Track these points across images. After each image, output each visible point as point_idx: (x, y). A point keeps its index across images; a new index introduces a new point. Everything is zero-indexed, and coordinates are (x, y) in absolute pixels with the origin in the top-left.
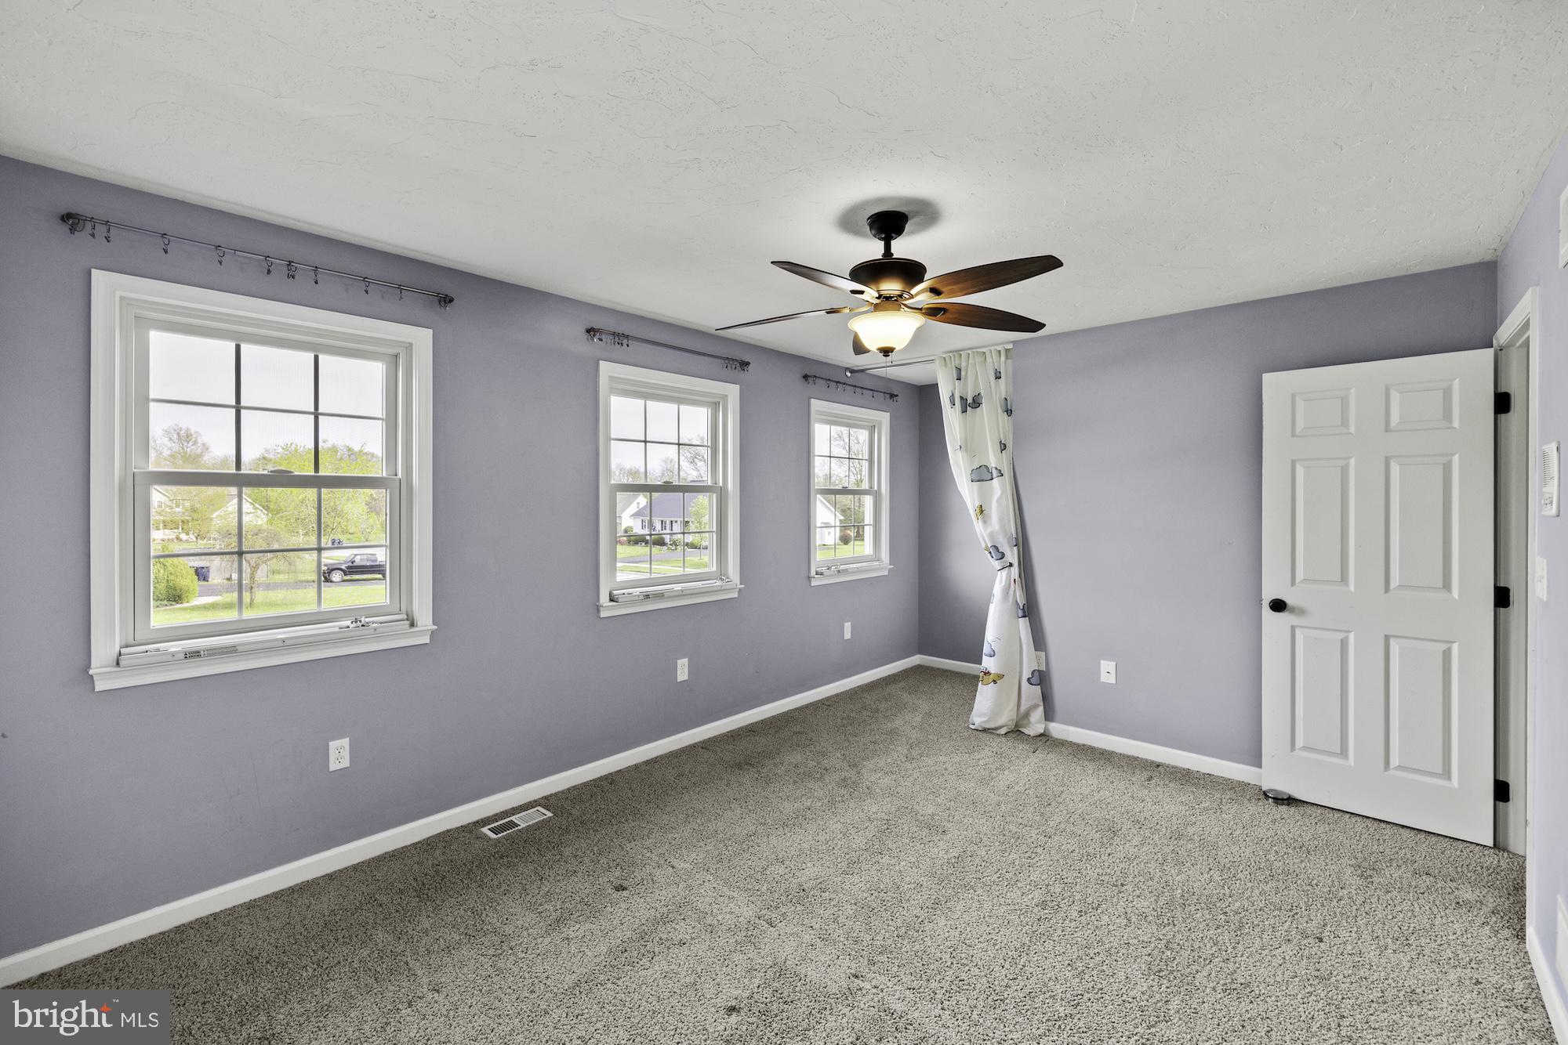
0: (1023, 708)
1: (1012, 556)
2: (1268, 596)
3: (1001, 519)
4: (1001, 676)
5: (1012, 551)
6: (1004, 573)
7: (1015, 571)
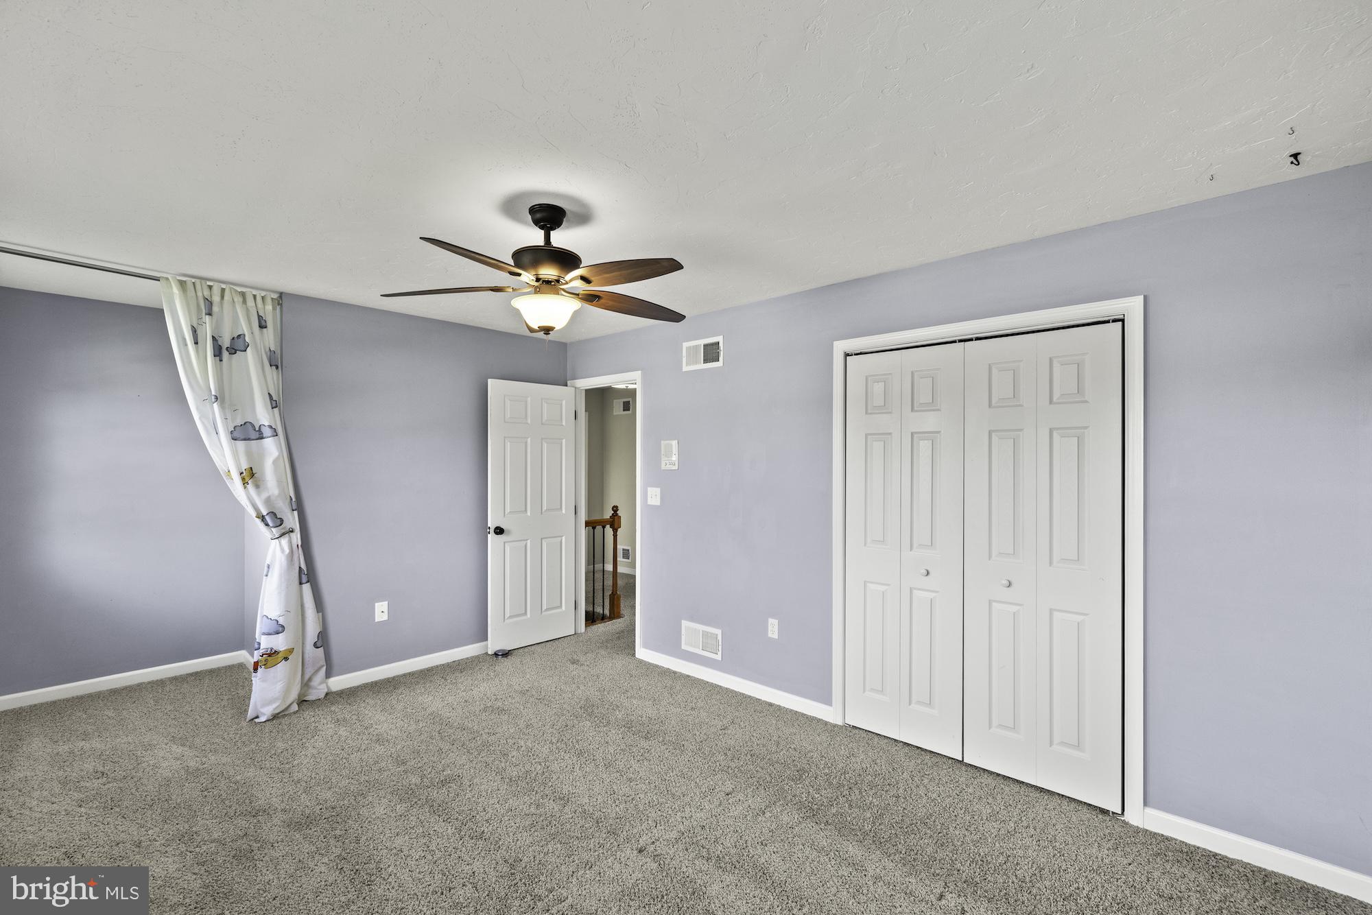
0: (307, 677)
1: (292, 520)
2: (492, 524)
3: (279, 482)
4: (291, 651)
5: (293, 515)
6: (284, 541)
7: (296, 538)
